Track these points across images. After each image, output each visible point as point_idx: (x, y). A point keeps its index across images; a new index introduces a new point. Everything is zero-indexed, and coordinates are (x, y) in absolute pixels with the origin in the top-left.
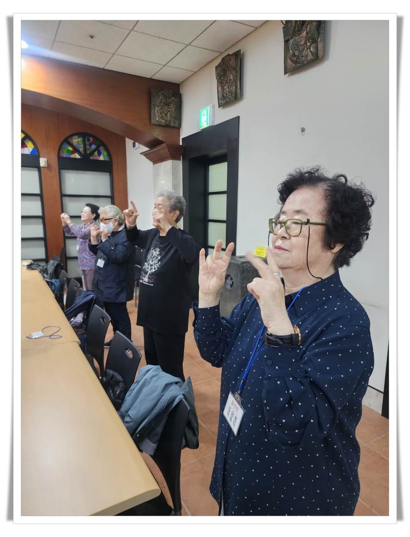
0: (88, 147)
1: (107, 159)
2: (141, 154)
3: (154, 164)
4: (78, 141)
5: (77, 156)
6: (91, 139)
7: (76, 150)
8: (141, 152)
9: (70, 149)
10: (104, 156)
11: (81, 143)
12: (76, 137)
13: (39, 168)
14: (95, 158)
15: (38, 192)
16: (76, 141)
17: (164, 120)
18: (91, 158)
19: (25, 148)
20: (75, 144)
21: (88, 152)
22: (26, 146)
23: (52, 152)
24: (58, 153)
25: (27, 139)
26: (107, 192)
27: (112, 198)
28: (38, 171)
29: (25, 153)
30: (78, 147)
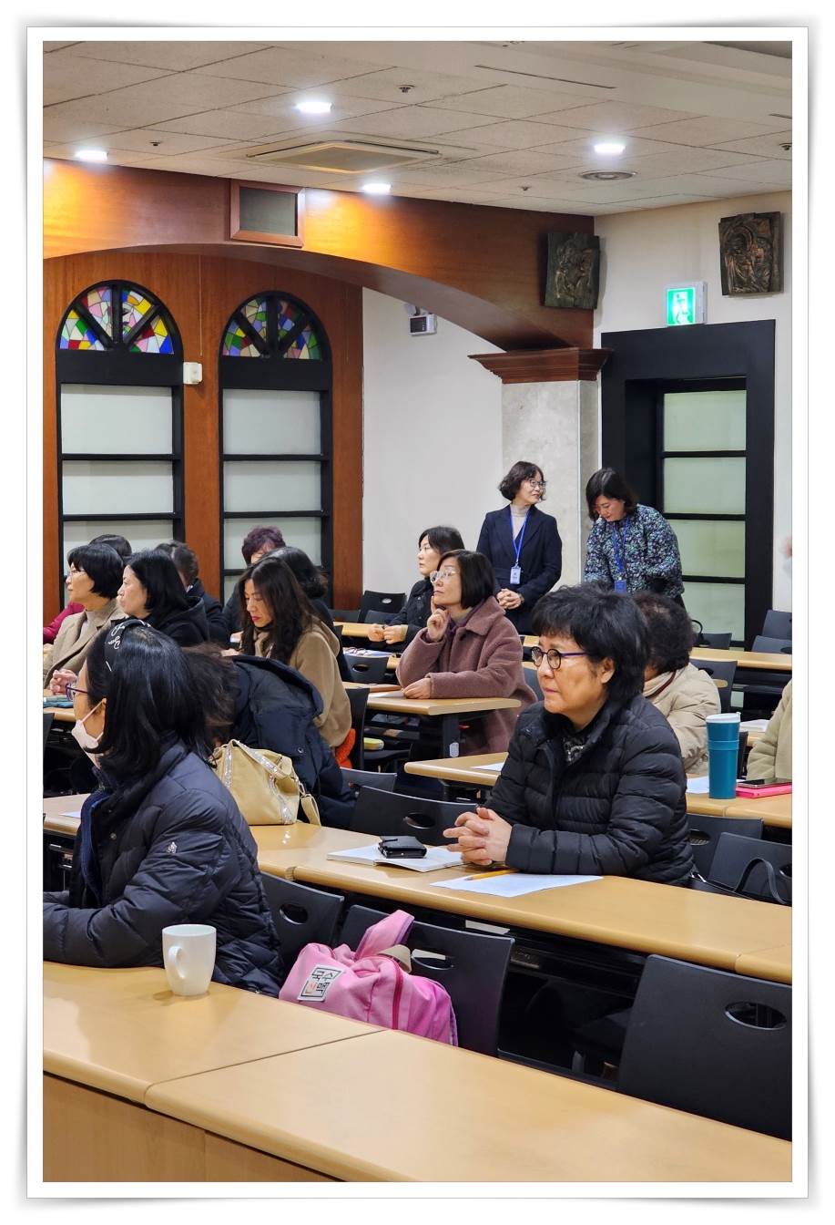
0: (279, 328)
1: (316, 356)
2: (471, 357)
3: (504, 382)
4: (257, 314)
5: (253, 352)
6: (284, 305)
7: (252, 337)
8: (472, 354)
9: (240, 333)
10: (310, 350)
11: (263, 317)
12: (254, 303)
13: (177, 389)
14: (292, 357)
15: (169, 451)
16: (254, 312)
17: (571, 296)
18: (285, 356)
19: (151, 340)
20: (251, 320)
21: (277, 340)
22: (153, 334)
23: (208, 346)
24: (221, 348)
25: (158, 316)
26: (311, 445)
27: (324, 461)
28: (173, 395)
29: (149, 351)
30: (256, 327)
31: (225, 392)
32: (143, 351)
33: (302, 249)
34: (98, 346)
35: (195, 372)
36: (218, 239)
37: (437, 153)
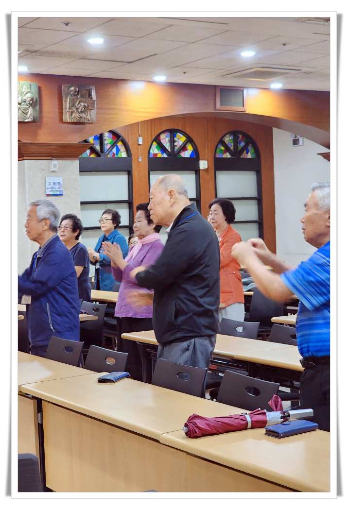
0: (238, 145)
1: (254, 157)
4: (229, 140)
5: (228, 155)
6: (240, 136)
7: (227, 149)
9: (223, 148)
10: (251, 154)
11: (232, 141)
12: (228, 135)
13: (197, 171)
14: (244, 157)
18: (241, 157)
21: (238, 150)
22: (187, 150)
23: (209, 154)
24: (215, 154)
25: (189, 143)
26: (253, 193)
27: (259, 200)
28: (196, 174)
29: (186, 157)
30: (229, 146)
31: (217, 172)
32: (183, 156)
33: (246, 113)
34: (165, 156)
35: (204, 165)
36: (212, 110)
37: (300, 70)
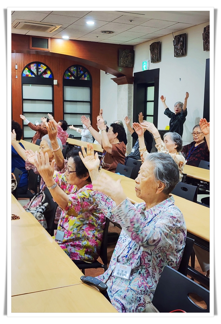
0: (79, 73)
1: (89, 79)
2: (111, 79)
3: (118, 85)
5: (73, 78)
6: (81, 68)
9: (69, 74)
10: (87, 78)
11: (75, 70)
12: (73, 67)
14: (82, 79)
15: (51, 99)
18: (80, 79)
20: (72, 71)
21: (79, 76)
23: (60, 76)
24: (64, 77)
25: (48, 70)
26: (88, 99)
28: (52, 87)
30: (74, 73)
31: (65, 87)
32: (45, 77)
34: (33, 76)
35: (56, 82)
